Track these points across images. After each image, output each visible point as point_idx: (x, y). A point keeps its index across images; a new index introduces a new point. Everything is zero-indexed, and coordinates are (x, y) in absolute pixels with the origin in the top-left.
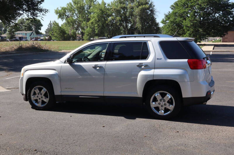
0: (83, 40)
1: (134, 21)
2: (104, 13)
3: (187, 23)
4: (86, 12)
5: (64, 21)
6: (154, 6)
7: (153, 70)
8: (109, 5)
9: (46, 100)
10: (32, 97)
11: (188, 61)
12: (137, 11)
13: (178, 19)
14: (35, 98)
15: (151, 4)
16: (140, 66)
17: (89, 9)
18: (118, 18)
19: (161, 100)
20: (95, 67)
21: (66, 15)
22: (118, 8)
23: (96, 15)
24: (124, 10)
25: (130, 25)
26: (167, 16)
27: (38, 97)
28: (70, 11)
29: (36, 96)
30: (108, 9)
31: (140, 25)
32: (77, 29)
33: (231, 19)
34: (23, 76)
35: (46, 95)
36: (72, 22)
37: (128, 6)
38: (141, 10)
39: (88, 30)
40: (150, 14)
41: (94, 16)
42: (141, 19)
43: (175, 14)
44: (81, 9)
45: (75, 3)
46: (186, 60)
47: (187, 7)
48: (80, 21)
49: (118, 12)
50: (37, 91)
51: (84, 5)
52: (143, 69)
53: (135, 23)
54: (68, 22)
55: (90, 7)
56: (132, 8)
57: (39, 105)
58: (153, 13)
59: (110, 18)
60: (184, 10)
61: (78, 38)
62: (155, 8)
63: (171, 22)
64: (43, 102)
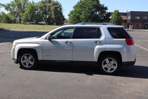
0: (20, 23)
1: (51, 14)
2: (33, 8)
3: (82, 16)
4: (23, 7)
5: (9, 12)
6: (62, 6)
7: (104, 45)
8: (36, 4)
9: (32, 63)
10: (22, 61)
11: (126, 40)
12: (52, 8)
13: (77, 14)
14: (24, 62)
15: (60, 5)
16: (96, 42)
17: (24, 5)
18: (42, 12)
19: (109, 64)
20: (67, 42)
21: (10, 8)
22: (42, 6)
23: (28, 9)
24: (45, 7)
25: (48, 16)
26: (71, 12)
27: (26, 61)
28: (13, 6)
29: (25, 60)
30: (36, 6)
31: (54, 16)
32: (17, 17)
33: (105, 15)
34: (15, 47)
35: (32, 60)
36: (14, 13)
37: (47, 5)
38: (54, 8)
39: (23, 18)
40: (60, 10)
41: (27, 10)
42: (55, 12)
43: (75, 11)
44: (19, 5)
45: (16, 1)
46: (125, 39)
47: (83, 8)
48: (19, 12)
49: (41, 8)
50: (26, 57)
51: (21, 3)
52: (98, 45)
53: (51, 15)
54: (12, 13)
55: (24, 4)
56: (50, 7)
57: (27, 66)
58: (61, 10)
59: (37, 12)
60: (80, 9)
61: (16, 22)
62: (62, 7)
63: (74, 16)
64: (30, 65)
